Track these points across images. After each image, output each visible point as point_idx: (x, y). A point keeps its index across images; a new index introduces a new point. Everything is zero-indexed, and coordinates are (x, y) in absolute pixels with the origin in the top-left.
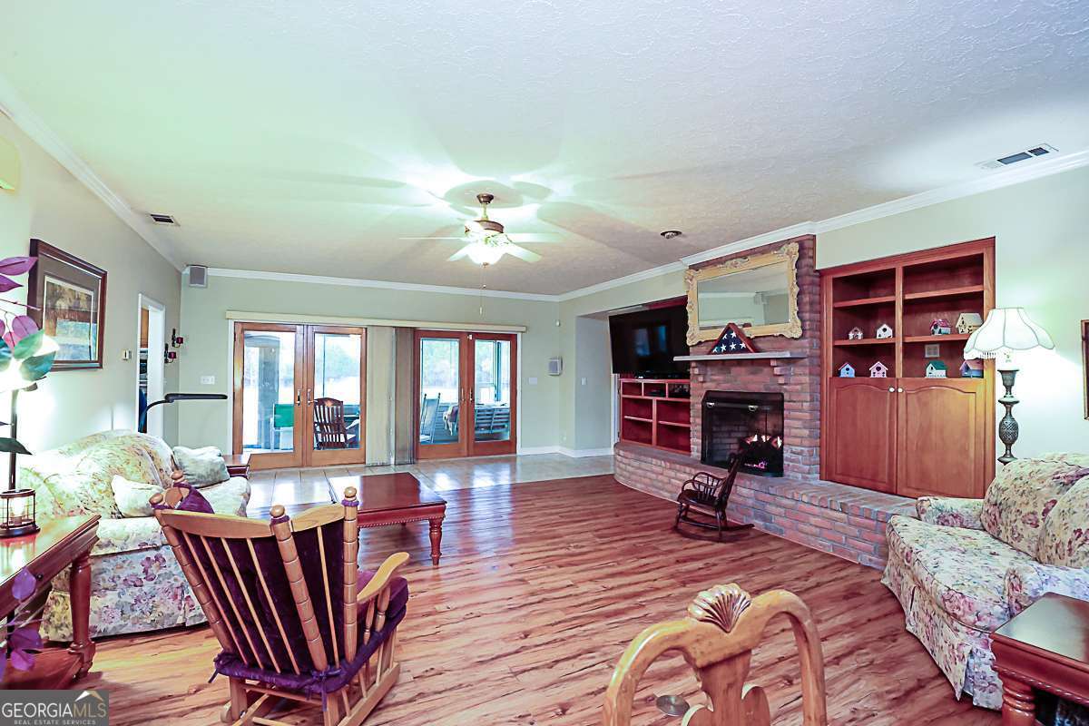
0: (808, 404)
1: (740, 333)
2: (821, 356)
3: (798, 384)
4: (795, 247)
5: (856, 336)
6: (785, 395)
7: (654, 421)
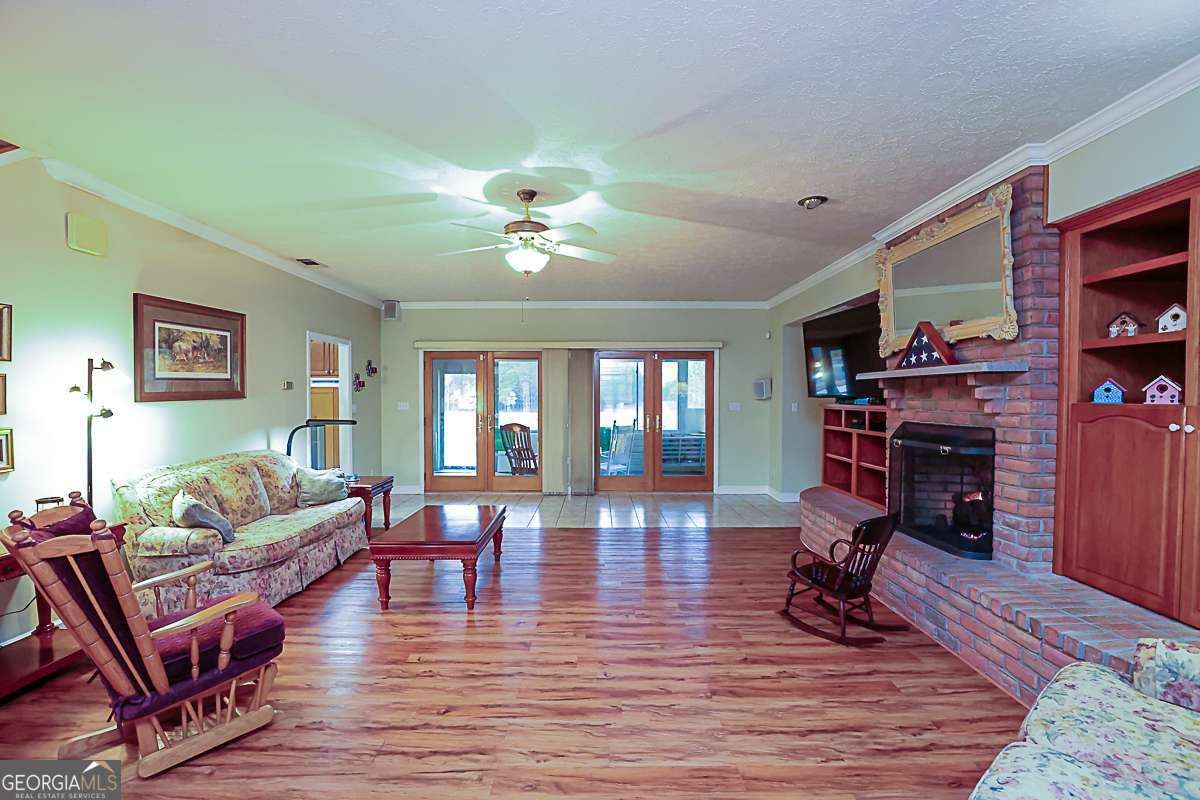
0: (1029, 447)
1: (936, 337)
2: (1060, 368)
3: (1013, 415)
4: (1005, 193)
5: (1126, 331)
6: (997, 430)
7: (853, 461)
